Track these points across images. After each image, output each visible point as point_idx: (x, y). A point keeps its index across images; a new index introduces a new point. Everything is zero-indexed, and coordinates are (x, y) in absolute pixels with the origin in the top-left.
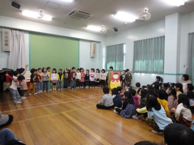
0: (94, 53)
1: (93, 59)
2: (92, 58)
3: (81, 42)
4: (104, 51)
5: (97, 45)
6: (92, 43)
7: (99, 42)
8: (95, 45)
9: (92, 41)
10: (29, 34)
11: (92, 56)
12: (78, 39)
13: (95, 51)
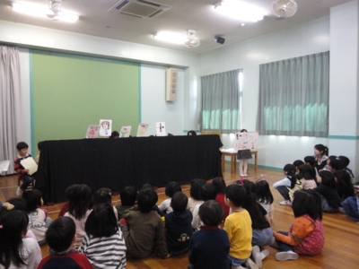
0: (174, 92)
1: (170, 105)
2: (170, 102)
4: (195, 88)
5: (181, 74)
6: (169, 71)
7: (184, 68)
8: (174, 75)
9: (169, 66)
10: (30, 52)
11: (168, 99)
12: (138, 63)
13: (175, 89)
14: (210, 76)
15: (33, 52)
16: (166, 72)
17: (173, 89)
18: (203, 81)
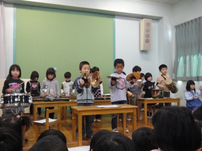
0: (147, 41)
1: (144, 55)
2: (144, 52)
3: (117, 21)
4: (170, 34)
5: (154, 25)
6: (143, 21)
7: (157, 19)
8: (148, 25)
9: (142, 18)
11: (142, 49)
12: (112, 15)
13: (149, 38)
14: (185, 23)
15: (17, 7)
16: (140, 23)
17: (146, 38)
18: (178, 29)
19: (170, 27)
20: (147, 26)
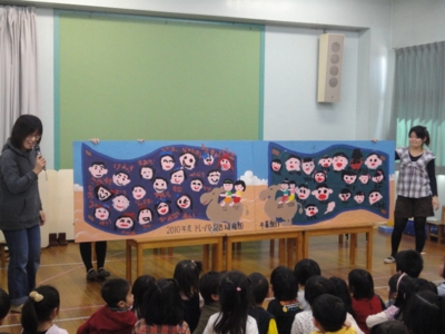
0: (333, 83)
1: (327, 111)
2: (325, 105)
3: (272, 39)
4: (383, 67)
5: (351, 43)
6: (326, 38)
7: (359, 31)
8: (336, 46)
9: (325, 29)
10: (55, 15)
11: (321, 99)
12: (259, 25)
13: (337, 77)
14: (415, 48)
15: (61, 15)
16: (319, 41)
17: (331, 77)
18: (400, 58)
19: (384, 49)
20: (333, 50)
